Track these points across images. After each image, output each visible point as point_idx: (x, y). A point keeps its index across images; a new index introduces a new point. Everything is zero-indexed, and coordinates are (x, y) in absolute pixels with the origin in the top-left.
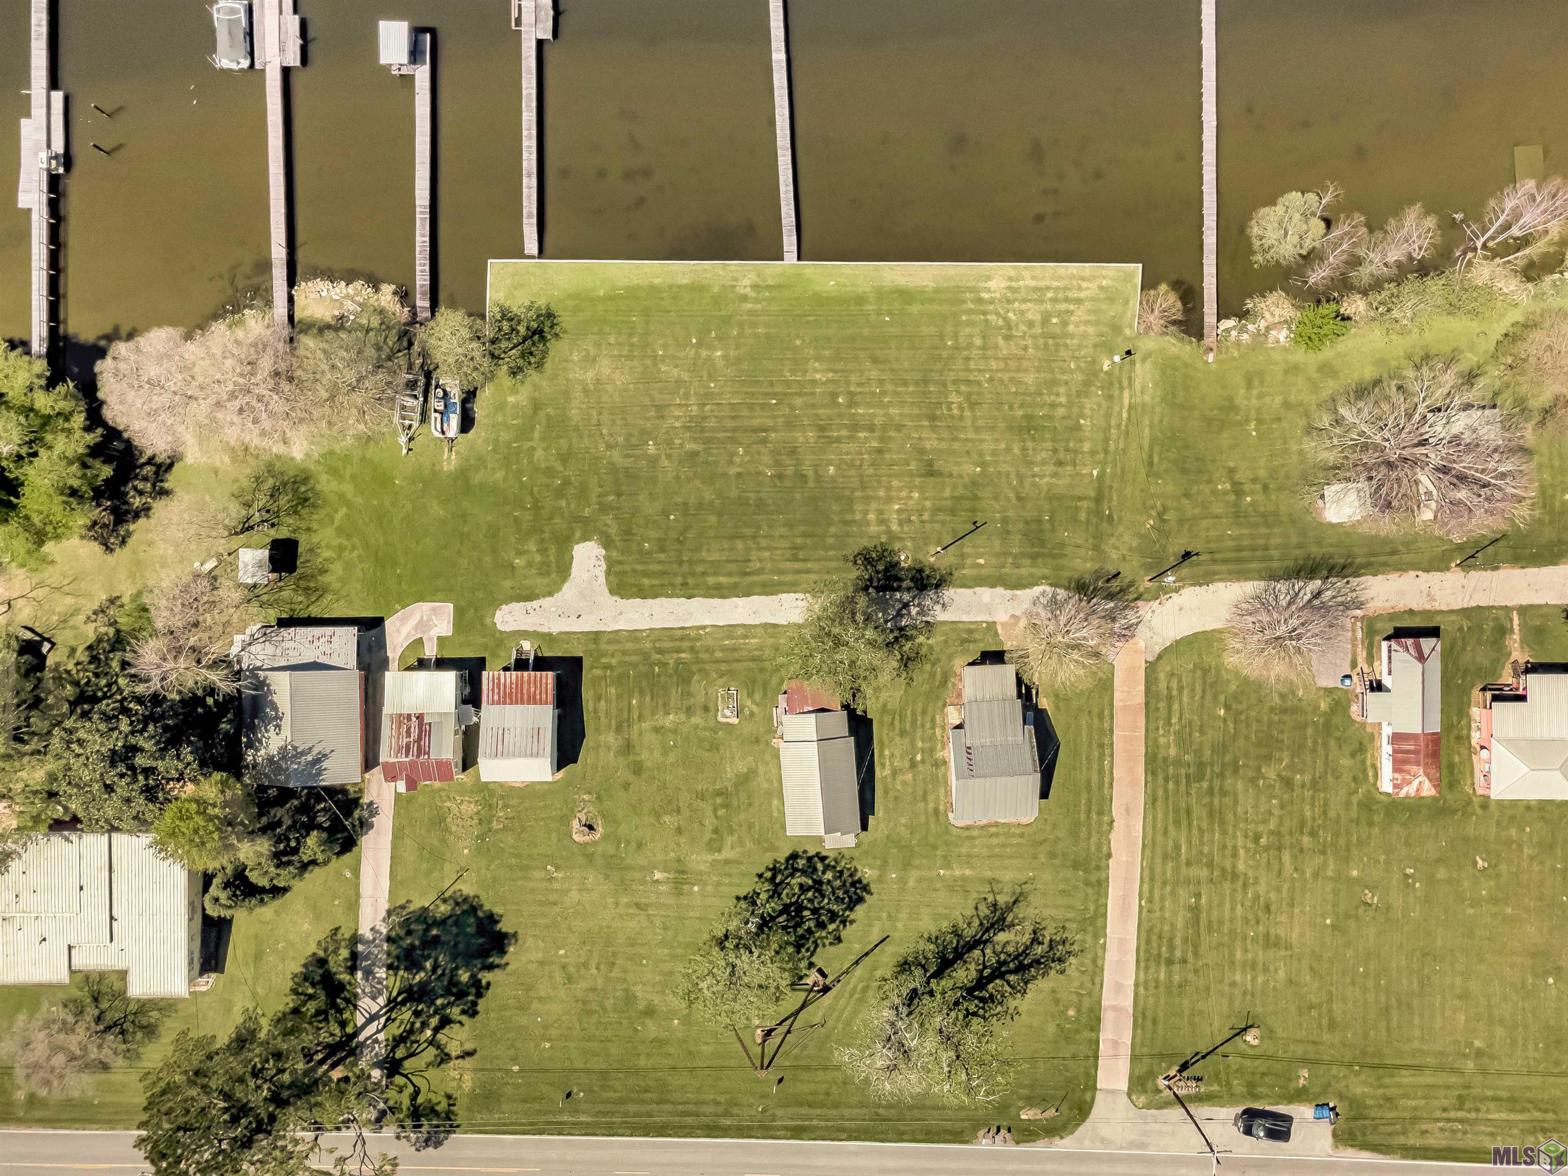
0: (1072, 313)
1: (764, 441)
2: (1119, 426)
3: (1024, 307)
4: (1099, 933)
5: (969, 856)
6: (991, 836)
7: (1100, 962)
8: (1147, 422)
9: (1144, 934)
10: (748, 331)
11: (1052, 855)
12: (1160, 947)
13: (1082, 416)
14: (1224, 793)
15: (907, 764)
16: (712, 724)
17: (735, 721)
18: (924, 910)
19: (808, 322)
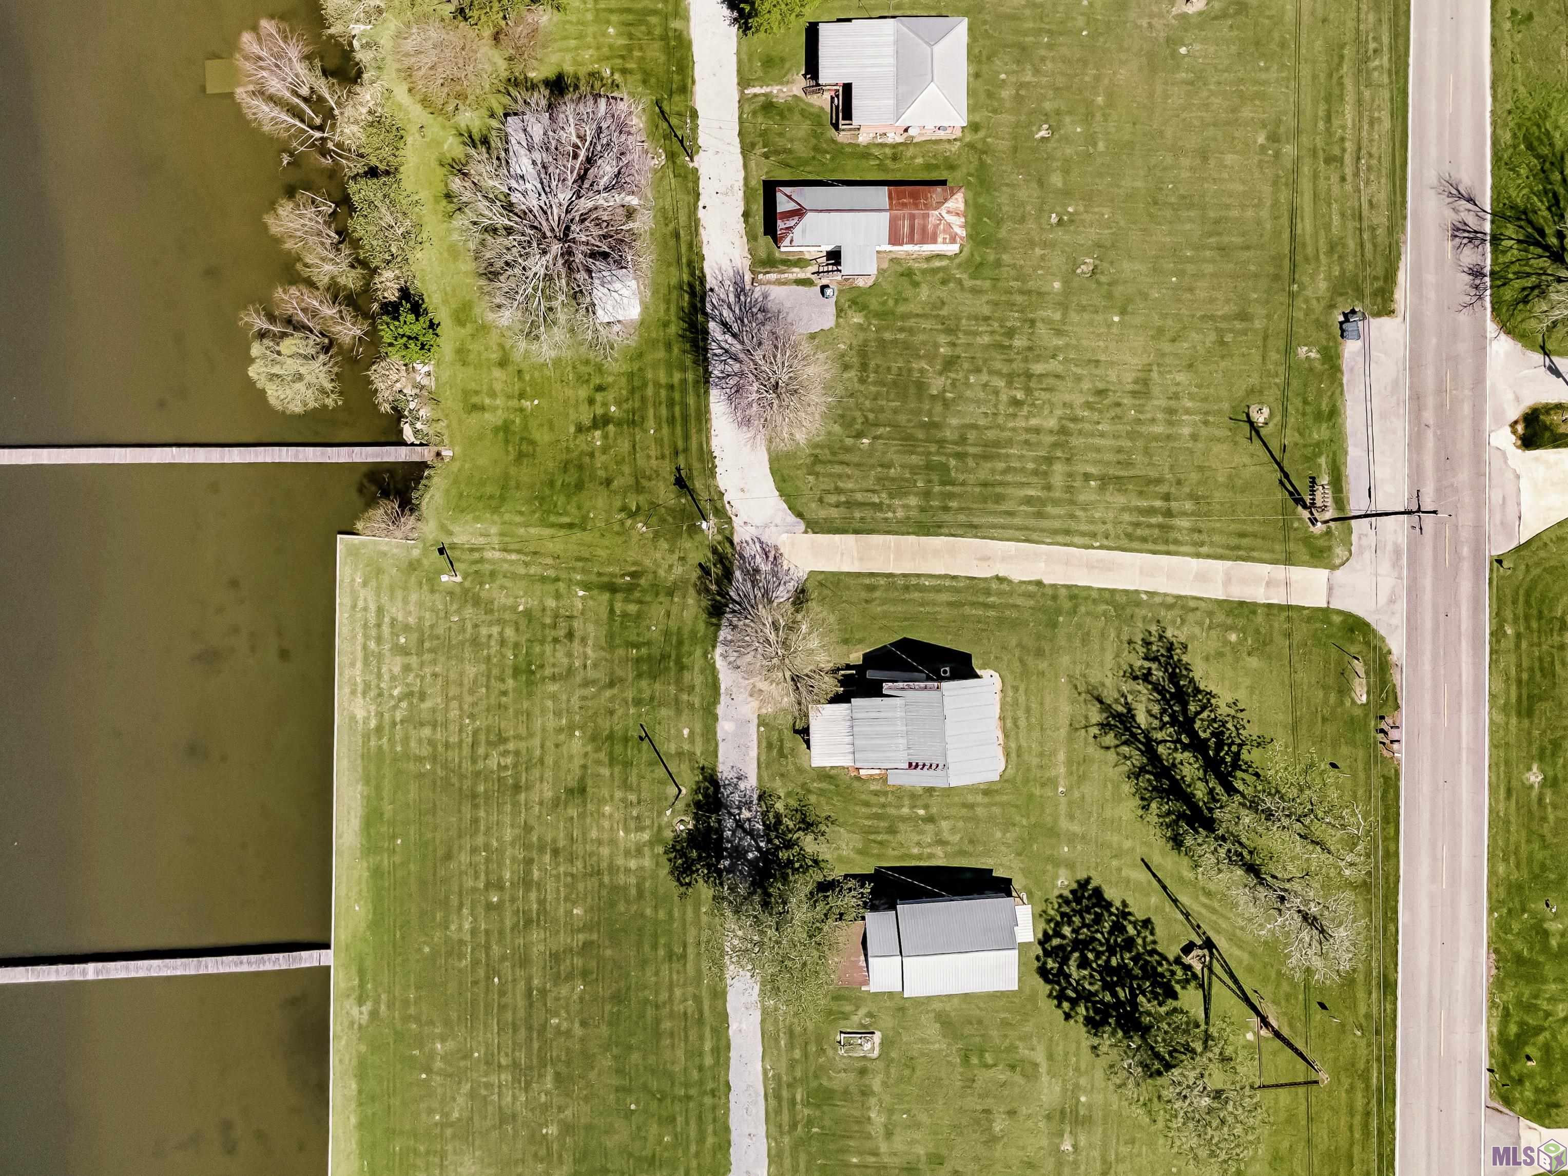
0: (393, 621)
1: (543, 992)
2: (526, 564)
3: (386, 677)
4: (1132, 598)
5: (1041, 755)
6: (1017, 727)
7: (1170, 600)
8: (522, 531)
9: (1135, 545)
10: (412, 1010)
11: (1039, 653)
12: (1150, 526)
13: (514, 609)
14: (963, 440)
15: (929, 827)
16: (880, 1065)
17: (877, 1037)
18: (1108, 813)
19: (403, 938)
